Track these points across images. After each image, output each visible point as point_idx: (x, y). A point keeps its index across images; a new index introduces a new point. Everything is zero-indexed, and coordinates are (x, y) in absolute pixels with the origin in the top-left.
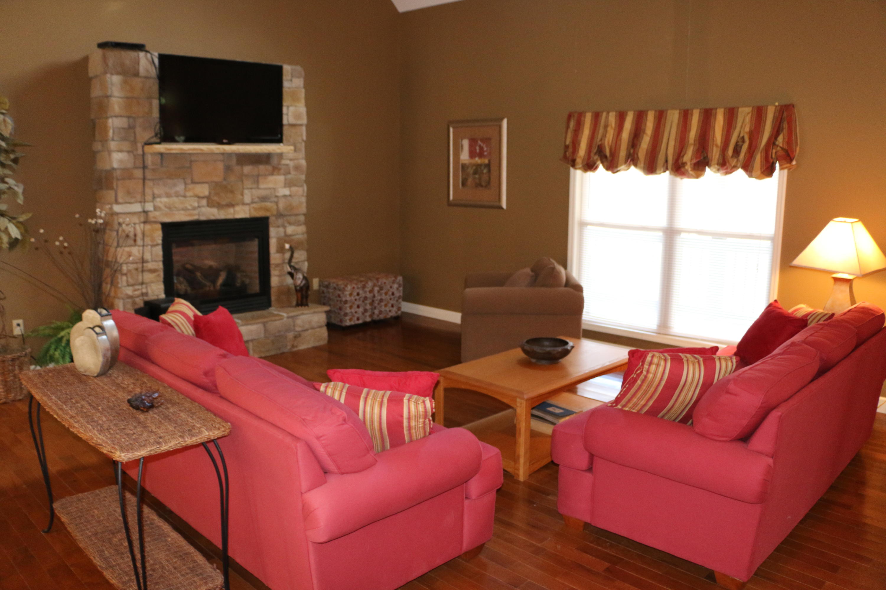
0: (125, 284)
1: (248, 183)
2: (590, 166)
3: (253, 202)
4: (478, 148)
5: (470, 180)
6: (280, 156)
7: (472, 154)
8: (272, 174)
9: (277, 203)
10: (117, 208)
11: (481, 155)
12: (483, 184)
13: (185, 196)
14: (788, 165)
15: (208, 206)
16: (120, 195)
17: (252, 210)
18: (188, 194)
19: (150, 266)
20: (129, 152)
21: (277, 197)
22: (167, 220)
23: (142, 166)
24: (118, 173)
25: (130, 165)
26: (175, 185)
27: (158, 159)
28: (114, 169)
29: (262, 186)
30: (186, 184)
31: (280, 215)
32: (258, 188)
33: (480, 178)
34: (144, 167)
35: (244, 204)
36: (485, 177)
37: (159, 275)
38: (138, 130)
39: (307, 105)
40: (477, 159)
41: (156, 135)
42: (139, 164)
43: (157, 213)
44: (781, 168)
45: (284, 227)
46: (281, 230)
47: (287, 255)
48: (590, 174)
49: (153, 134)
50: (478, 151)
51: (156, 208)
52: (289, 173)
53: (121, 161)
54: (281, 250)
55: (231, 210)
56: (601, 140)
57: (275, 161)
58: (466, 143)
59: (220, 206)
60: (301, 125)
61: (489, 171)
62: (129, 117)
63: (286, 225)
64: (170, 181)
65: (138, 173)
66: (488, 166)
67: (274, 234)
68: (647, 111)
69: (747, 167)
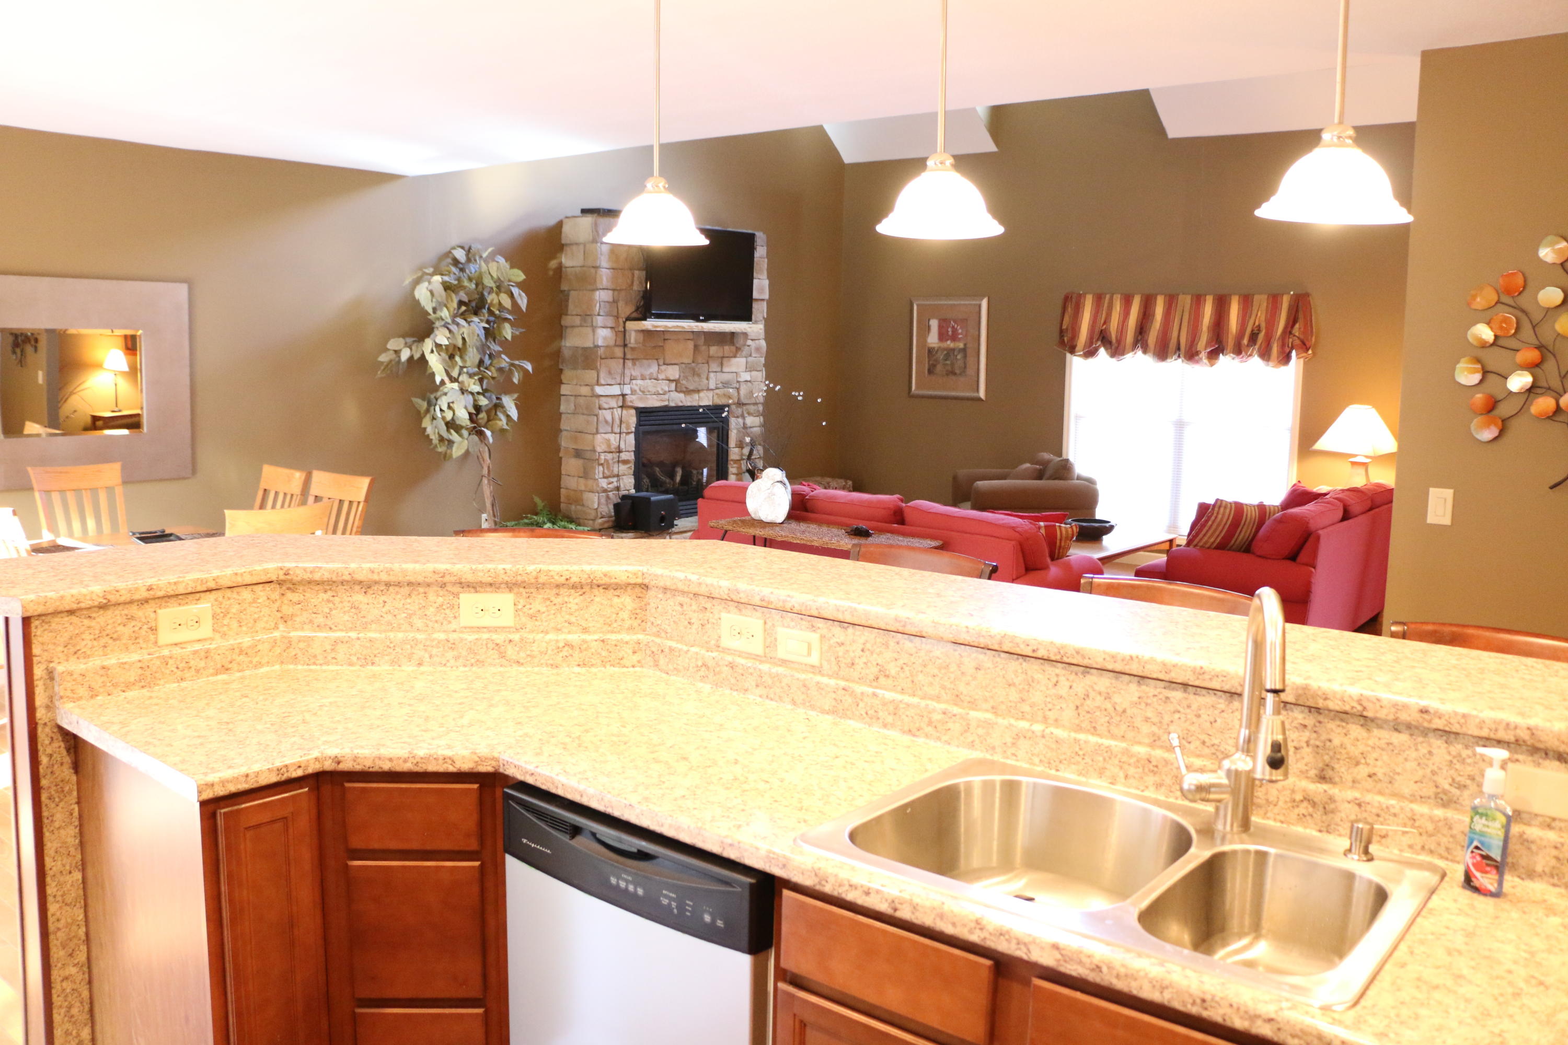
0: (601, 476)
1: (714, 366)
2: (1090, 353)
3: (717, 388)
4: (950, 330)
5: (939, 368)
6: (745, 335)
7: (942, 336)
8: (735, 357)
9: (738, 389)
10: (599, 390)
11: (954, 338)
12: (958, 372)
13: (657, 379)
14: (1304, 354)
15: (676, 390)
16: (602, 375)
17: (715, 397)
18: (661, 376)
19: (624, 456)
20: (612, 328)
21: (738, 382)
22: (641, 405)
23: (622, 343)
24: (601, 352)
25: (612, 343)
26: (649, 366)
27: (641, 337)
28: (597, 347)
29: (725, 370)
30: (659, 365)
31: (740, 404)
32: (722, 372)
33: (952, 364)
34: (625, 345)
35: (708, 389)
36: (960, 363)
37: (630, 468)
38: (621, 304)
39: (769, 278)
40: (949, 342)
41: (636, 310)
42: (620, 342)
43: (634, 397)
44: (1298, 357)
45: (743, 417)
46: (740, 420)
47: (746, 451)
48: (1091, 361)
49: (633, 309)
50: (950, 333)
51: (633, 392)
52: (750, 355)
53: (605, 338)
54: (741, 445)
55: (696, 396)
56: (1105, 323)
57: (740, 342)
58: (934, 324)
59: (688, 392)
60: (763, 300)
61: (965, 357)
62: (614, 290)
63: (746, 415)
64: (645, 362)
65: (619, 352)
66: (964, 350)
67: (734, 425)
68: (1156, 295)
69: (1265, 355)
